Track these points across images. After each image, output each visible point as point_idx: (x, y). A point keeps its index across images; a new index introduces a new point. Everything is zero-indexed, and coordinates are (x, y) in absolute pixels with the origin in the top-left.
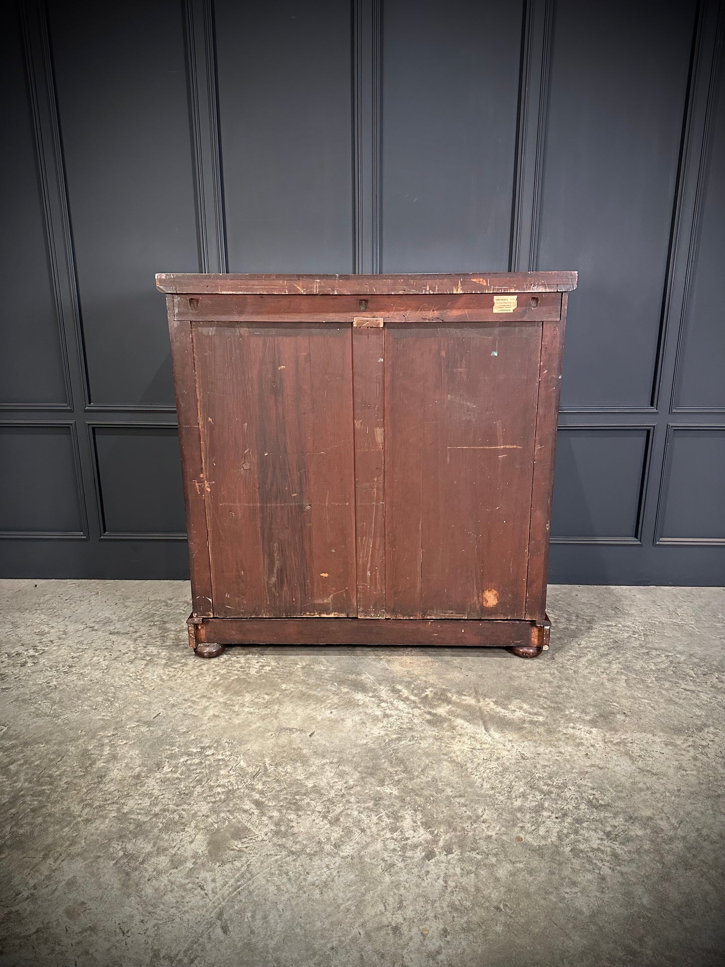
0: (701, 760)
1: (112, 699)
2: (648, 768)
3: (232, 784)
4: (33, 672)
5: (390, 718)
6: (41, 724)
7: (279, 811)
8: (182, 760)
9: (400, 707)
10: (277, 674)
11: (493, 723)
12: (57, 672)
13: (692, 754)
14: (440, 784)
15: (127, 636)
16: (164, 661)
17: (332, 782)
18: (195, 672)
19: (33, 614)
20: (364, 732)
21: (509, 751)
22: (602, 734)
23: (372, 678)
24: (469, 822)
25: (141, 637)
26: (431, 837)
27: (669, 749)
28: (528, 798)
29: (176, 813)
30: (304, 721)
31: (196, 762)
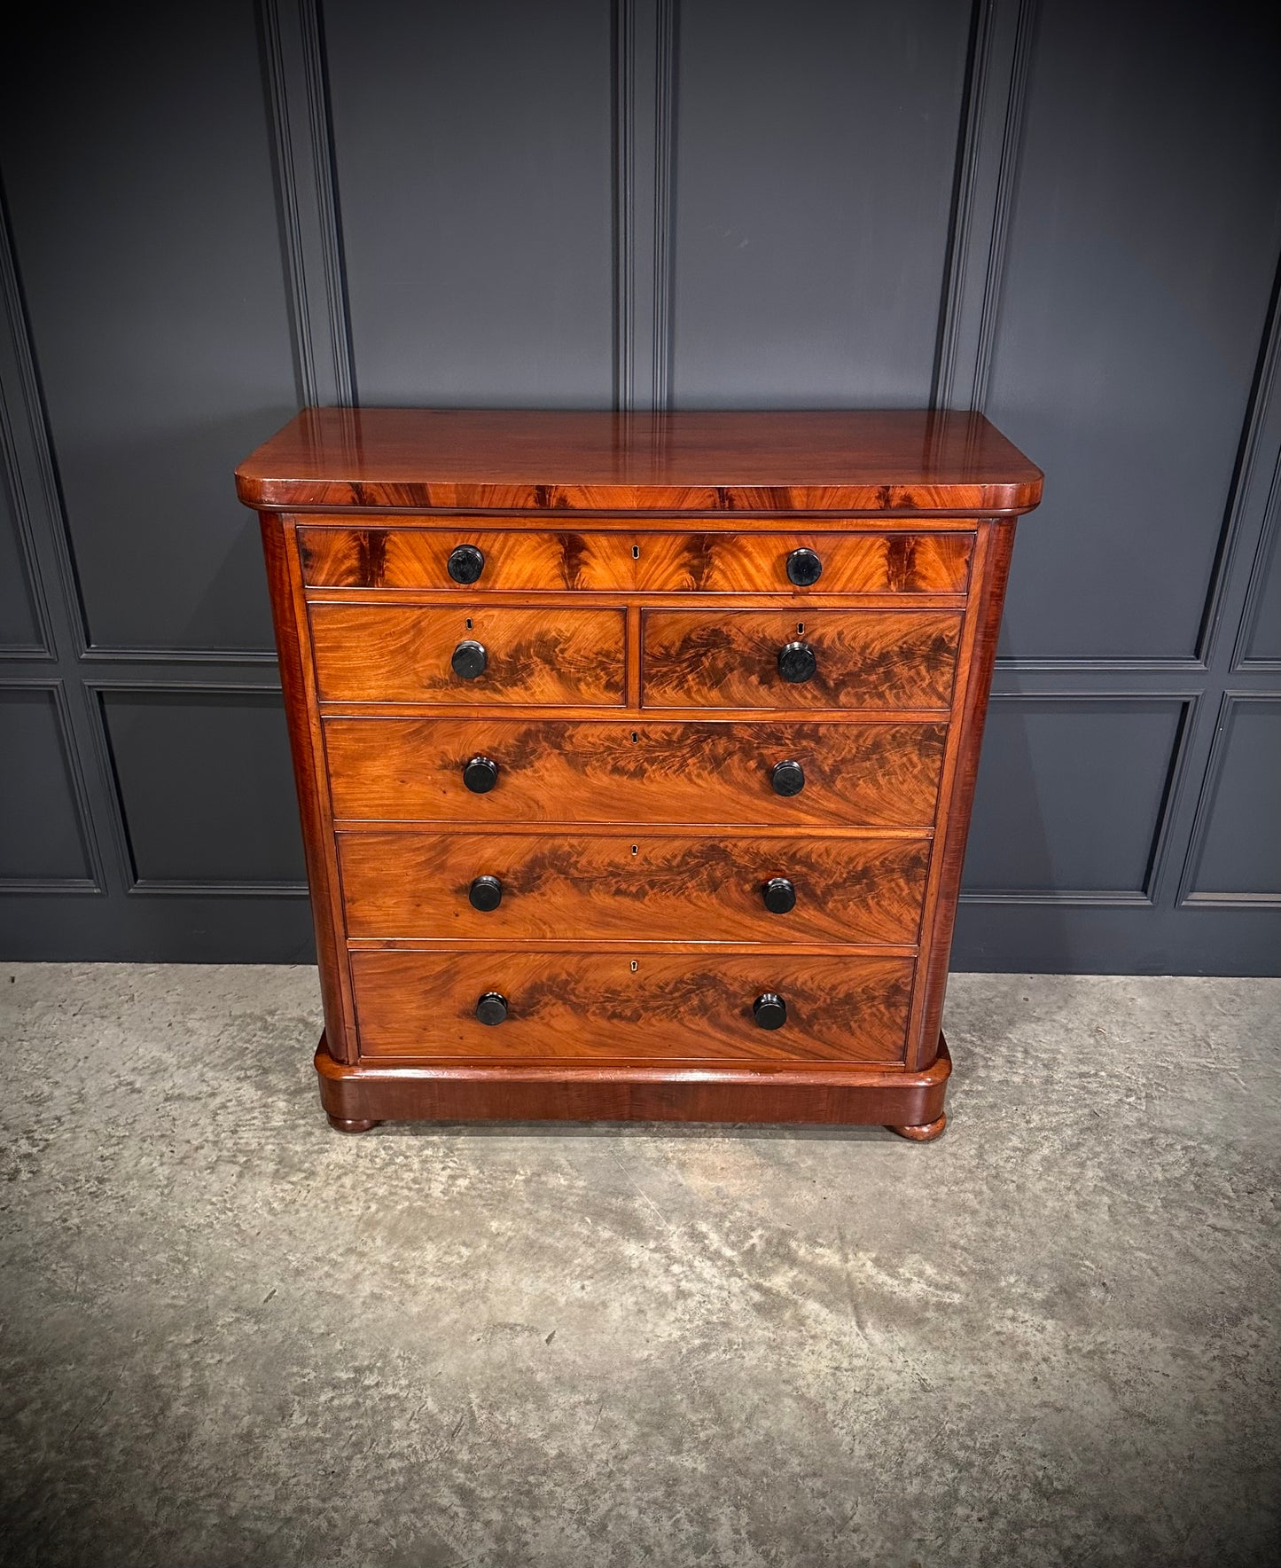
0: (1234, 1390)
1: (186, 1259)
2: (1141, 1410)
3: (415, 1452)
4: (33, 1195)
5: (689, 1301)
6: (61, 1318)
7: (502, 1509)
8: (323, 1398)
9: (705, 1275)
10: (480, 1196)
11: (872, 1309)
12: (78, 1193)
13: (1217, 1376)
14: (779, 1448)
15: (198, 1105)
16: (272, 1167)
17: (590, 1445)
18: (330, 1193)
19: (16, 1051)
20: (642, 1332)
21: (899, 1373)
22: (1063, 1333)
23: (653, 1204)
24: (830, 1529)
25: (223, 1106)
26: (765, 1563)
27: (1179, 1366)
28: (931, 1478)
29: (321, 1517)
30: (535, 1308)
31: (349, 1403)
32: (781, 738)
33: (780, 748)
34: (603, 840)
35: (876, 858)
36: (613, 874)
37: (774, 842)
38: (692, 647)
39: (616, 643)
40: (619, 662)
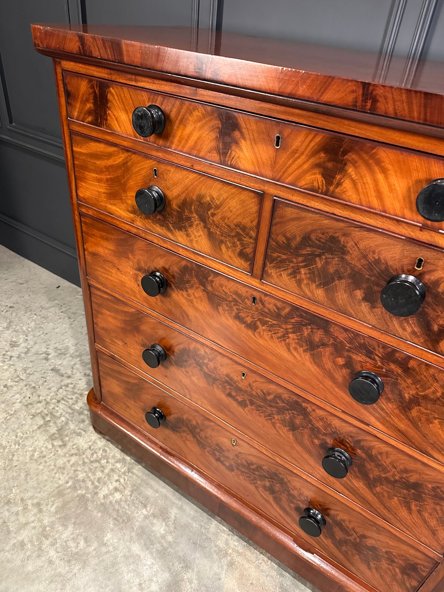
10: (118, 511)
15: (60, 379)
16: (54, 430)
18: (61, 462)
19: (29, 318)
23: (195, 583)
25: (67, 385)
32: (372, 353)
33: (368, 360)
34: (225, 359)
35: (430, 482)
36: (227, 382)
37: (344, 424)
38: (310, 246)
39: (252, 222)
40: (251, 237)
